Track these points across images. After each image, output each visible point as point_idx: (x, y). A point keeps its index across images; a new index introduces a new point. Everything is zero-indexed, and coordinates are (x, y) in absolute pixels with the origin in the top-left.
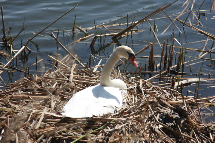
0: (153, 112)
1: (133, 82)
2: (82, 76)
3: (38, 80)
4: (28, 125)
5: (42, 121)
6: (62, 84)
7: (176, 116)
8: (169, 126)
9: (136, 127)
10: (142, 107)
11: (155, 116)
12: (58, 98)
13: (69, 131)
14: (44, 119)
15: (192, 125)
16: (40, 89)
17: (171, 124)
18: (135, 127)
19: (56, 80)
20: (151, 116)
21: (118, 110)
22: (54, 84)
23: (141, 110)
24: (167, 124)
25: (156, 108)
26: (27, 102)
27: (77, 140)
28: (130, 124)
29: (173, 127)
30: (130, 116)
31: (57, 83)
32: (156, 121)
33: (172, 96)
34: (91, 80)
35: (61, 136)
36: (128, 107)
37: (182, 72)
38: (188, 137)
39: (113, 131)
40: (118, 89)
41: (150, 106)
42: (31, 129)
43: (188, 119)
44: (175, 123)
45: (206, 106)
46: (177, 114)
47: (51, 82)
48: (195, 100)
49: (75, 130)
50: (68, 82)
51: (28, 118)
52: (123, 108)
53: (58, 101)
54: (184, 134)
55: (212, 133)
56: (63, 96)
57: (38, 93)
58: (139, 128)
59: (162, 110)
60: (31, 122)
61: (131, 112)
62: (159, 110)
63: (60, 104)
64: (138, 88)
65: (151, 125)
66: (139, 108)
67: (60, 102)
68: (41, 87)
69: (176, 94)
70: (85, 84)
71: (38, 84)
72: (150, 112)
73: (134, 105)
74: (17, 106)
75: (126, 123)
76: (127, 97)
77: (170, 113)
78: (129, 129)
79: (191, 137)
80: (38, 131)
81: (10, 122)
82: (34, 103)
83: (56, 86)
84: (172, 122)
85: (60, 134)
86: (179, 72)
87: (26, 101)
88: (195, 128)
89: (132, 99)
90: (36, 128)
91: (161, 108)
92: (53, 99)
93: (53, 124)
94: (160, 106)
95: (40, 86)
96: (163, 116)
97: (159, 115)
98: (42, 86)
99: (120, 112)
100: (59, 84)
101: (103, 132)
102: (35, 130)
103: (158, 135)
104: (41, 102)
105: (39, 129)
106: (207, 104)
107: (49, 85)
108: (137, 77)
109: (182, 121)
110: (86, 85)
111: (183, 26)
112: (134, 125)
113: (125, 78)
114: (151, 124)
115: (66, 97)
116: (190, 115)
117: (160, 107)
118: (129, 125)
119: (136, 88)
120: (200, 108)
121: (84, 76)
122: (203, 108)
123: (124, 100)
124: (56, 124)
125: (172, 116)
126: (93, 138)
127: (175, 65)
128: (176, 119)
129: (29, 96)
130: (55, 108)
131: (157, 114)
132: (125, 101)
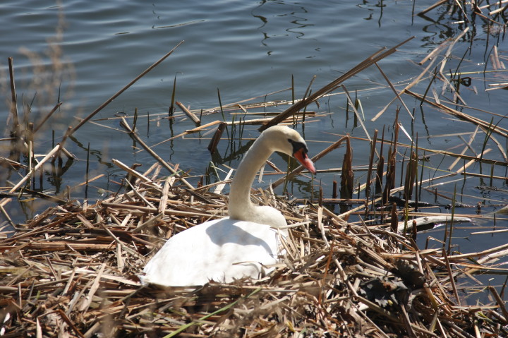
0: (344, 274)
1: (303, 215)
2: (187, 203)
3: (88, 210)
4: (65, 302)
5: (96, 294)
6: (142, 219)
7: (398, 283)
8: (382, 305)
9: (307, 308)
10: (321, 264)
11: (349, 283)
12: (133, 248)
13: (155, 316)
14: (98, 289)
15: (435, 306)
16: (92, 229)
17: (385, 302)
18: (304, 306)
19: (130, 210)
20: (340, 283)
21: (267, 271)
22: (123, 220)
23: (319, 271)
24: (377, 301)
25: (352, 267)
26: (63, 257)
27: (173, 333)
28: (294, 300)
29: (391, 309)
30: (294, 283)
31: (130, 215)
32: (352, 293)
33: (391, 247)
34: (208, 211)
35: (139, 327)
36: (291, 265)
37: (416, 201)
38: (424, 333)
39: (254, 313)
40: (268, 227)
41: (339, 264)
42: (70, 310)
43: (425, 292)
44: (395, 301)
45: (468, 273)
46: (400, 279)
47: (117, 213)
48: (443, 258)
49: (170, 312)
50: (156, 213)
51: (64, 288)
52: (277, 268)
53: (133, 253)
54: (417, 326)
55: (481, 327)
56: (144, 244)
57: (89, 237)
58: (314, 310)
59: (366, 272)
60: (70, 295)
61: (296, 276)
62: (360, 271)
63: (137, 262)
64: (314, 226)
65: (341, 304)
66: (315, 267)
67: (136, 256)
68: (95, 226)
69: (399, 243)
70: (194, 218)
71: (88, 219)
72: (338, 276)
73: (303, 261)
74: (39, 265)
75: (285, 298)
76: (289, 246)
77: (384, 277)
78: (290, 310)
79: (432, 332)
80: (87, 315)
81: (25, 297)
82: (77, 259)
83: (129, 222)
84: (388, 298)
85: (136, 321)
86: (410, 201)
87: (60, 256)
88: (441, 314)
89: (299, 249)
90: (82, 309)
91: (364, 267)
92: (122, 250)
93: (120, 301)
94: (362, 261)
95: (92, 223)
96: (368, 284)
97: (358, 281)
98: (98, 222)
99: (272, 275)
100: (135, 219)
101: (232, 317)
102: (80, 312)
103: (356, 324)
104: (94, 256)
105: (88, 312)
106: (471, 268)
107: (113, 221)
108: (311, 205)
109: (412, 297)
110: (195, 222)
111: (421, 104)
112: (302, 301)
113: (285, 206)
114: (340, 300)
115: (150, 245)
116: (429, 283)
117: (361, 265)
118: (291, 303)
119: (308, 226)
120: (454, 275)
121: (193, 203)
122: (462, 276)
123: (280, 251)
124: (126, 299)
125: (388, 283)
126: (209, 330)
127: (401, 186)
128: (398, 292)
129: (69, 245)
130: (126, 269)
131: (355, 279)
132: (284, 253)
